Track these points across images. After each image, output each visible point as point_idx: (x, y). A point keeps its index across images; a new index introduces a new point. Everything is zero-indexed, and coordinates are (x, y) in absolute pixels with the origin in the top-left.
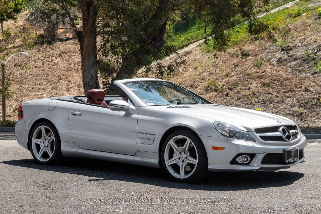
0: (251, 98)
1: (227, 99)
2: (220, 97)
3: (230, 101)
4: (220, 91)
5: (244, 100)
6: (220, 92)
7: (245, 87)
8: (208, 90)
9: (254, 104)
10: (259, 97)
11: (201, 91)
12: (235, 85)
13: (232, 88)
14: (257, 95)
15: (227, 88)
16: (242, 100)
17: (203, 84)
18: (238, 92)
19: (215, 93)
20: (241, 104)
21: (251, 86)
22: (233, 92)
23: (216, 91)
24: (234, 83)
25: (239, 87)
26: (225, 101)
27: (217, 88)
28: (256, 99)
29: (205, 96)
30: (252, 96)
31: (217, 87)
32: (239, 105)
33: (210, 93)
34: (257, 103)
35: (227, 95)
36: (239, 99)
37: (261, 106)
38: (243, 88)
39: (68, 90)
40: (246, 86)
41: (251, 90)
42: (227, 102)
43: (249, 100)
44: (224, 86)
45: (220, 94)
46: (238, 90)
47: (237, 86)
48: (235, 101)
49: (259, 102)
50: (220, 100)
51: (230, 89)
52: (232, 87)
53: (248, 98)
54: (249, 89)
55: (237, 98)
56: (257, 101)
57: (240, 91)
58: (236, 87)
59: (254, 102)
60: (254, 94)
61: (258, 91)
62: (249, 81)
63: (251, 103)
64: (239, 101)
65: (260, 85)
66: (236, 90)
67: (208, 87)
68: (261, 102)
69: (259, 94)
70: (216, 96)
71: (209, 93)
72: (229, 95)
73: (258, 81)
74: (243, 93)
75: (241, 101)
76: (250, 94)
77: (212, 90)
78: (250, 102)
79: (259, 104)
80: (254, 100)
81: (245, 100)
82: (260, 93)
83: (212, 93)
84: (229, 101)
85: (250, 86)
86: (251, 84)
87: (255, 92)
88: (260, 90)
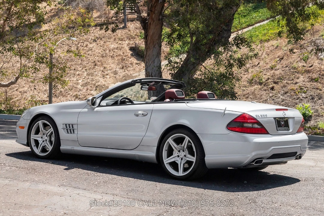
0: (299, 93)
1: (273, 93)
2: (265, 90)
3: (276, 95)
4: (265, 84)
5: (291, 95)
6: (264, 85)
7: (291, 82)
8: (252, 83)
9: (302, 100)
10: (307, 92)
11: (245, 83)
12: (281, 79)
13: (278, 82)
14: (304, 90)
15: (272, 81)
16: (288, 94)
17: (246, 76)
18: (285, 86)
19: (260, 86)
20: (288, 99)
21: (298, 81)
22: (278, 86)
23: (261, 84)
24: (279, 77)
25: (285, 81)
26: (271, 95)
27: (261, 81)
28: (303, 95)
29: (249, 89)
30: (299, 91)
31: (262, 80)
32: (286, 100)
33: (255, 86)
34: (305, 98)
35: (272, 89)
36: (286, 93)
37: (309, 101)
38: (289, 82)
39: (104, 77)
40: (293, 80)
41: (298, 84)
42: (273, 96)
43: (297, 95)
44: (269, 79)
45: (265, 88)
46: (284, 84)
47: (283, 80)
48: (281, 95)
49: (307, 98)
50: (265, 94)
51: (275, 83)
52: (278, 81)
53: (295, 93)
54: (296, 83)
55: (283, 92)
56: (305, 96)
57: (286, 85)
58: (281, 80)
59: (301, 97)
60: (301, 89)
61: (305, 86)
62: (296, 75)
63: (299, 98)
64: (286, 95)
65: (308, 80)
66: (282, 84)
67: (252, 80)
68: (309, 98)
69: (307, 89)
70: (260, 89)
71: (253, 86)
72: (275, 88)
73: (305, 75)
74: (289, 87)
75: (288, 96)
76: (297, 89)
77: (256, 83)
78: (298, 97)
79: (307, 99)
80: (302, 95)
81: (292, 95)
82: (308, 88)
83: (256, 86)
84: (274, 95)
85: (297, 80)
86: (298, 78)
87: (302, 86)
88: (308, 85)
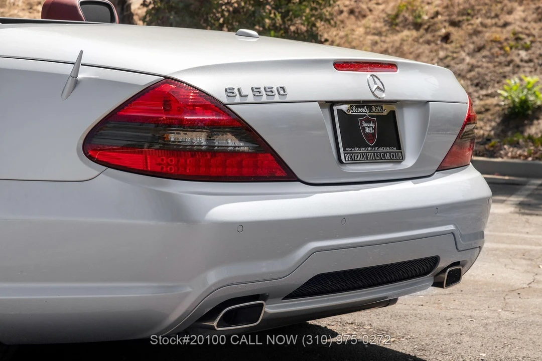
0: (511, 48)
1: (447, 49)
2: (428, 42)
3: (455, 55)
4: (429, 27)
5: (493, 54)
6: (427, 30)
7: (494, 21)
8: (397, 25)
9: (518, 66)
10: (532, 47)
11: (378, 25)
12: (468, 14)
13: (460, 22)
14: (526, 43)
15: (445, 21)
16: (485, 53)
17: (381, 7)
18: (476, 33)
19: (415, 33)
20: (485, 65)
21: (510, 18)
22: (461, 32)
23: (417, 26)
24: (464, 9)
25: (477, 18)
26: (442, 54)
27: (419, 21)
28: (523, 54)
29: (388, 40)
30: (512, 43)
31: (420, 16)
32: (478, 67)
33: (402, 31)
34: (526, 62)
35: (446, 38)
36: (480, 49)
37: (536, 70)
38: (489, 22)
39: (31, 8)
40: (497, 16)
41: (509, 28)
42: (446, 57)
43: (506, 54)
44: (437, 13)
45: (429, 36)
46: (475, 26)
47: (472, 17)
48: (468, 54)
49: (530, 61)
50: (427, 52)
51: (454, 24)
52: (460, 18)
53: (502, 48)
54: (506, 25)
55: (472, 46)
56: (526, 58)
57: (480, 29)
58: (469, 17)
59: (517, 60)
60: (518, 39)
61: (527, 32)
62: (506, 5)
63: (511, 61)
64: (479, 55)
65: (535, 16)
66: (470, 27)
67: (397, 16)
68: (536, 61)
69: (531, 38)
70: (416, 40)
71: (398, 32)
72: (453, 38)
73: (528, 4)
74: (488, 35)
75: (484, 57)
76: (507, 39)
77: (406, 24)
78: (509, 59)
79: (531, 64)
80: (519, 55)
81: (495, 55)
82: (534, 36)
83: (406, 33)
84: (450, 54)
85: (507, 16)
86: (510, 12)
87: (521, 33)
88: (534, 29)
